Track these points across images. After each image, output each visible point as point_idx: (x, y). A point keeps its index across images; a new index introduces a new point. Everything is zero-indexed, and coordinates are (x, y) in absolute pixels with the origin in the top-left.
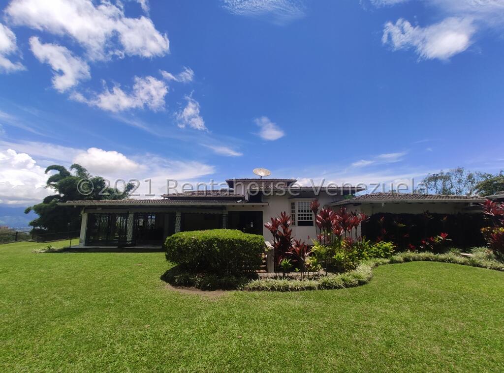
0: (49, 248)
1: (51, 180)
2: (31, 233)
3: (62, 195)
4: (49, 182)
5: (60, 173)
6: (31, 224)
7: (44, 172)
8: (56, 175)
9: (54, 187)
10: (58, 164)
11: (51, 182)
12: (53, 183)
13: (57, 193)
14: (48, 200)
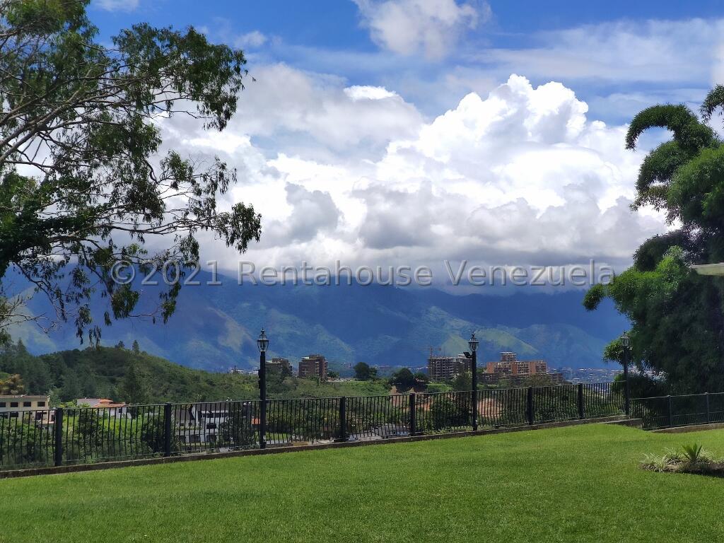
0: (693, 454)
1: (649, 172)
2: (616, 388)
3: (696, 231)
4: (643, 184)
5: (677, 136)
6: (613, 354)
7: (624, 143)
8: (664, 151)
9: (663, 203)
10: (662, 102)
11: (651, 180)
12: (657, 184)
13: (677, 225)
14: (650, 254)
